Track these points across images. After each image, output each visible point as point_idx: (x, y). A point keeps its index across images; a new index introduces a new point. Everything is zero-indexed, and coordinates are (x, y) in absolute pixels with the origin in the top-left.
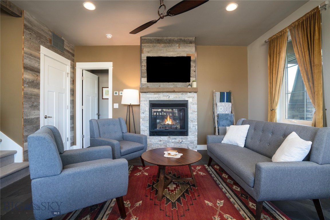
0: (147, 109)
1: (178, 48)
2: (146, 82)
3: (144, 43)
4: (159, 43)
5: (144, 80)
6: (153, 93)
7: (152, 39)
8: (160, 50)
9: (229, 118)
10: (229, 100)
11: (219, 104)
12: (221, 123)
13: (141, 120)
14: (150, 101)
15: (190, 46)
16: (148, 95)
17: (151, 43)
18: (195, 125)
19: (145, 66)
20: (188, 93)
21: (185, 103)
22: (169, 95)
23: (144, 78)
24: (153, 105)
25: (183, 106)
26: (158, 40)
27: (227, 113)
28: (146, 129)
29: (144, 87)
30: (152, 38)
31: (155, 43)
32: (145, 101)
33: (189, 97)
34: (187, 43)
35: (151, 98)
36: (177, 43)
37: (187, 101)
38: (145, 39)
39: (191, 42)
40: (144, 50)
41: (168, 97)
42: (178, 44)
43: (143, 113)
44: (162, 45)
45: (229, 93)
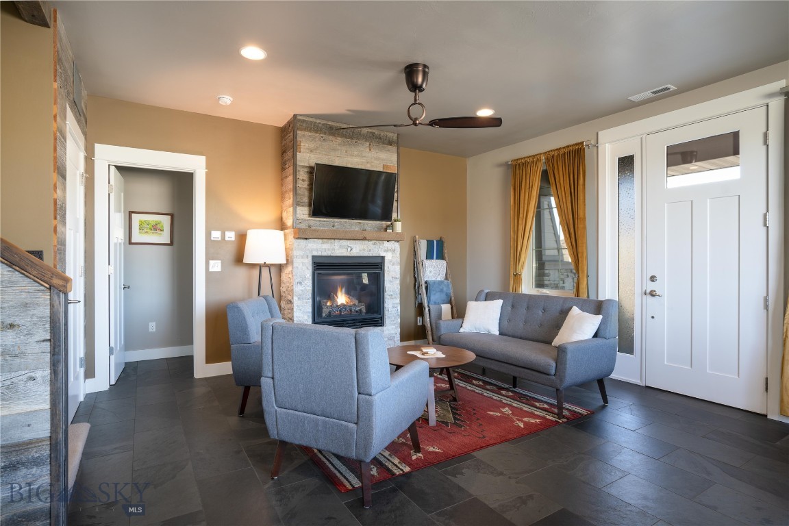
0: (308, 275)
1: (368, 150)
2: (306, 217)
3: (302, 130)
4: (333, 135)
5: (303, 212)
6: (320, 241)
7: (319, 123)
8: (335, 150)
9: (445, 289)
10: (441, 256)
11: (427, 263)
12: (433, 298)
13: (295, 298)
14: (313, 257)
15: (389, 150)
16: (310, 245)
17: (316, 132)
18: (397, 303)
19: (303, 180)
20: (386, 243)
21: (379, 261)
22: (351, 246)
23: (303, 206)
24: (322, 267)
25: (375, 267)
26: (331, 128)
27: (439, 279)
28: (306, 317)
29: (303, 226)
30: (318, 121)
31: (325, 133)
32: (302, 257)
33: (387, 251)
34: (383, 143)
35: (317, 250)
36: (366, 140)
37: (383, 258)
38: (304, 121)
39: (390, 143)
40: (302, 144)
41: (349, 249)
42: (368, 143)
43: (300, 283)
44: (339, 140)
45: (441, 243)
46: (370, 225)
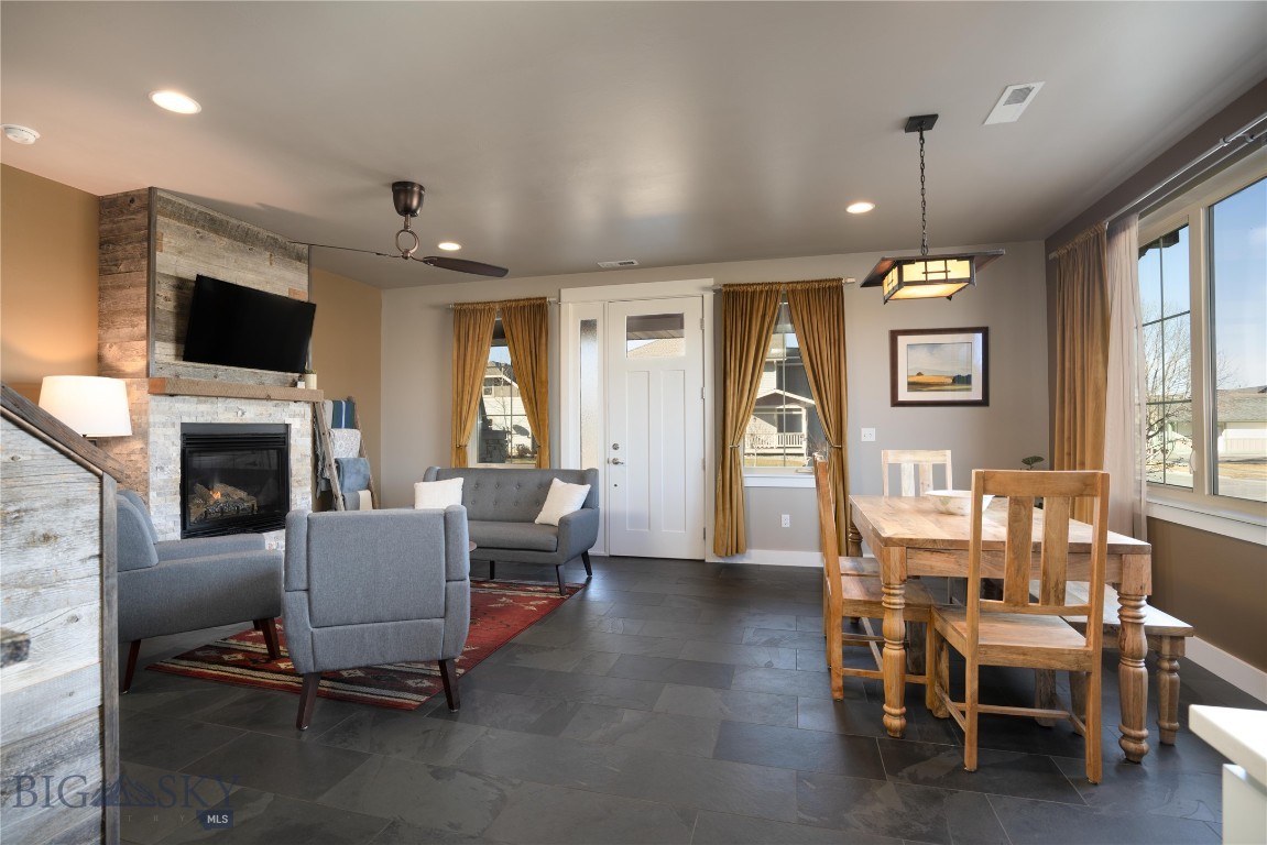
0: (175, 455)
1: (268, 263)
2: (171, 359)
3: (165, 215)
4: (216, 232)
5: (165, 351)
6: (195, 399)
7: (195, 210)
8: (218, 256)
9: (362, 469)
10: (351, 424)
11: (336, 432)
12: (347, 483)
13: (152, 494)
14: (183, 425)
15: (297, 268)
16: (177, 405)
17: (189, 222)
18: (307, 493)
19: (166, 299)
20: (292, 404)
21: (282, 431)
22: (243, 408)
23: (165, 341)
24: (197, 442)
25: (274, 442)
26: (213, 220)
27: (351, 456)
28: (171, 524)
29: (166, 374)
30: (192, 206)
31: (203, 227)
32: (164, 425)
33: (294, 416)
34: (290, 257)
35: (189, 415)
36: (266, 249)
37: (287, 426)
38: (169, 201)
39: (299, 258)
40: (165, 239)
41: (240, 413)
42: (268, 254)
43: (162, 468)
44: (225, 241)
45: (351, 404)
46: (270, 377)
